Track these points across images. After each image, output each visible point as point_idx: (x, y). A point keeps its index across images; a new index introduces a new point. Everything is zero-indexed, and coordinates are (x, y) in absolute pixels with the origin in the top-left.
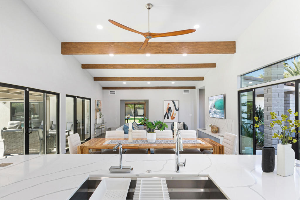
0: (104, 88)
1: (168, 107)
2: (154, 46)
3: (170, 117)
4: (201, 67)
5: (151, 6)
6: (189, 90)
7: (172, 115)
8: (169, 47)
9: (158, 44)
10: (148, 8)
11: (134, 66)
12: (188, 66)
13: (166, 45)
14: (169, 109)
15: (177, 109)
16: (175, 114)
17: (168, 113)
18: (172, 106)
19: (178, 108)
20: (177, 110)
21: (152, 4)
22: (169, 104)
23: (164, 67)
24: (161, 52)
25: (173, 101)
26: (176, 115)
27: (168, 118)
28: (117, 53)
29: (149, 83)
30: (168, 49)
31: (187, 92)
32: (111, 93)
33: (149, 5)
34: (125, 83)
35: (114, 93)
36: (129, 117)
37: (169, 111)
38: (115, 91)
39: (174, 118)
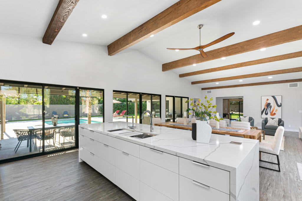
0: (203, 89)
1: (267, 102)
2: (222, 51)
3: (269, 113)
4: (294, 57)
5: (201, 26)
6: (298, 83)
7: (273, 111)
8: (236, 48)
9: (225, 48)
10: (199, 28)
11: (215, 70)
12: (275, 59)
13: (233, 47)
14: (268, 105)
15: (279, 104)
16: (276, 110)
17: (267, 109)
18: (272, 101)
19: (281, 104)
20: (279, 106)
21: (201, 24)
22: (268, 100)
23: (244, 65)
24: (228, 54)
25: (274, 97)
26: (278, 111)
27: (266, 114)
28: (197, 62)
29: (241, 81)
30: (235, 50)
31: (296, 85)
32: (208, 92)
33: (200, 25)
34: (217, 84)
35: (210, 92)
36: (232, 113)
37: (267, 107)
38: (211, 90)
39: (275, 114)
